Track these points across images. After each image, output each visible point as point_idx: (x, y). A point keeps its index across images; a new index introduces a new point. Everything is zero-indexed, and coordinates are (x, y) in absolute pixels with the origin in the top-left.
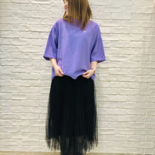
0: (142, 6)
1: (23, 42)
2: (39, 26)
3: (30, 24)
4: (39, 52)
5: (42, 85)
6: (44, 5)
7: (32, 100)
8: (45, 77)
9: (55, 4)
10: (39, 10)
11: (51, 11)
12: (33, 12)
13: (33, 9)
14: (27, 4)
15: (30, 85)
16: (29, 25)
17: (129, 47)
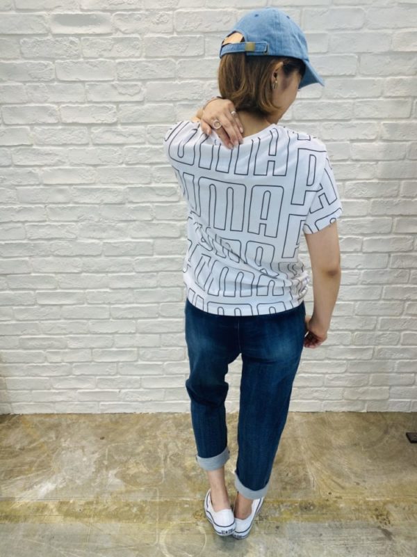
0: (393, 28)
1: (46, 157)
2: (83, 106)
3: (58, 103)
4: (92, 182)
5: (112, 269)
6: (91, 38)
7: (89, 304)
8: (118, 247)
9: (124, 33)
10: (78, 57)
11: (114, 58)
12: (61, 64)
13: (60, 52)
14: (39, 39)
15: (80, 269)
16: (55, 106)
17: (346, 158)
